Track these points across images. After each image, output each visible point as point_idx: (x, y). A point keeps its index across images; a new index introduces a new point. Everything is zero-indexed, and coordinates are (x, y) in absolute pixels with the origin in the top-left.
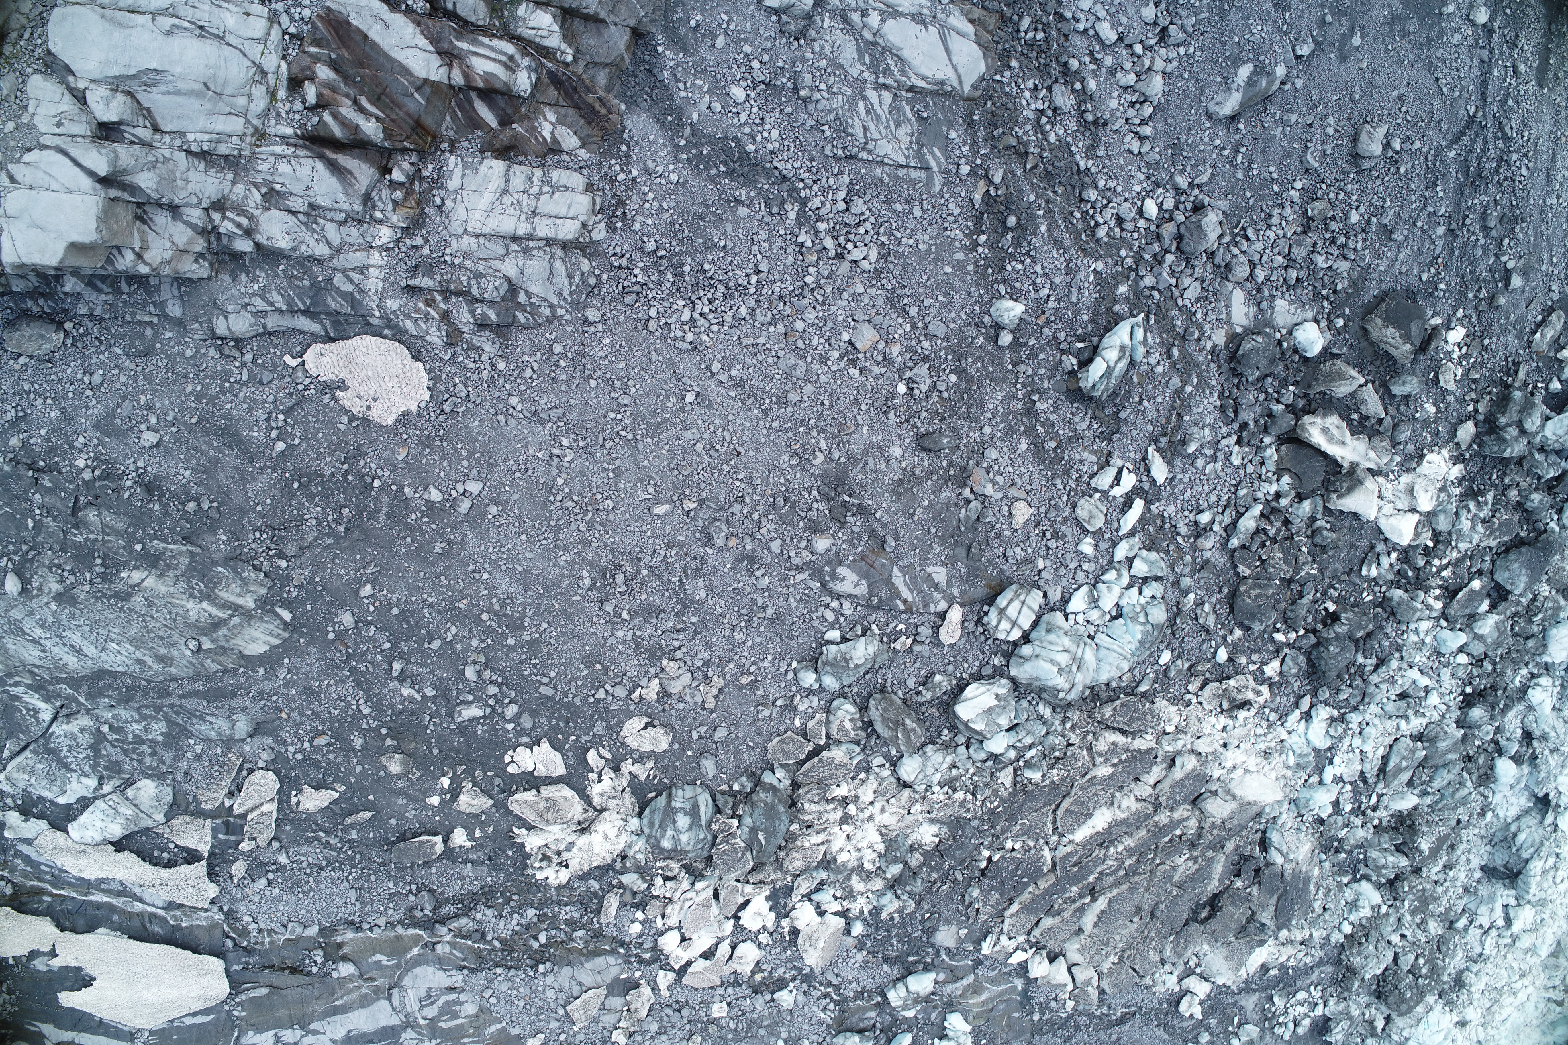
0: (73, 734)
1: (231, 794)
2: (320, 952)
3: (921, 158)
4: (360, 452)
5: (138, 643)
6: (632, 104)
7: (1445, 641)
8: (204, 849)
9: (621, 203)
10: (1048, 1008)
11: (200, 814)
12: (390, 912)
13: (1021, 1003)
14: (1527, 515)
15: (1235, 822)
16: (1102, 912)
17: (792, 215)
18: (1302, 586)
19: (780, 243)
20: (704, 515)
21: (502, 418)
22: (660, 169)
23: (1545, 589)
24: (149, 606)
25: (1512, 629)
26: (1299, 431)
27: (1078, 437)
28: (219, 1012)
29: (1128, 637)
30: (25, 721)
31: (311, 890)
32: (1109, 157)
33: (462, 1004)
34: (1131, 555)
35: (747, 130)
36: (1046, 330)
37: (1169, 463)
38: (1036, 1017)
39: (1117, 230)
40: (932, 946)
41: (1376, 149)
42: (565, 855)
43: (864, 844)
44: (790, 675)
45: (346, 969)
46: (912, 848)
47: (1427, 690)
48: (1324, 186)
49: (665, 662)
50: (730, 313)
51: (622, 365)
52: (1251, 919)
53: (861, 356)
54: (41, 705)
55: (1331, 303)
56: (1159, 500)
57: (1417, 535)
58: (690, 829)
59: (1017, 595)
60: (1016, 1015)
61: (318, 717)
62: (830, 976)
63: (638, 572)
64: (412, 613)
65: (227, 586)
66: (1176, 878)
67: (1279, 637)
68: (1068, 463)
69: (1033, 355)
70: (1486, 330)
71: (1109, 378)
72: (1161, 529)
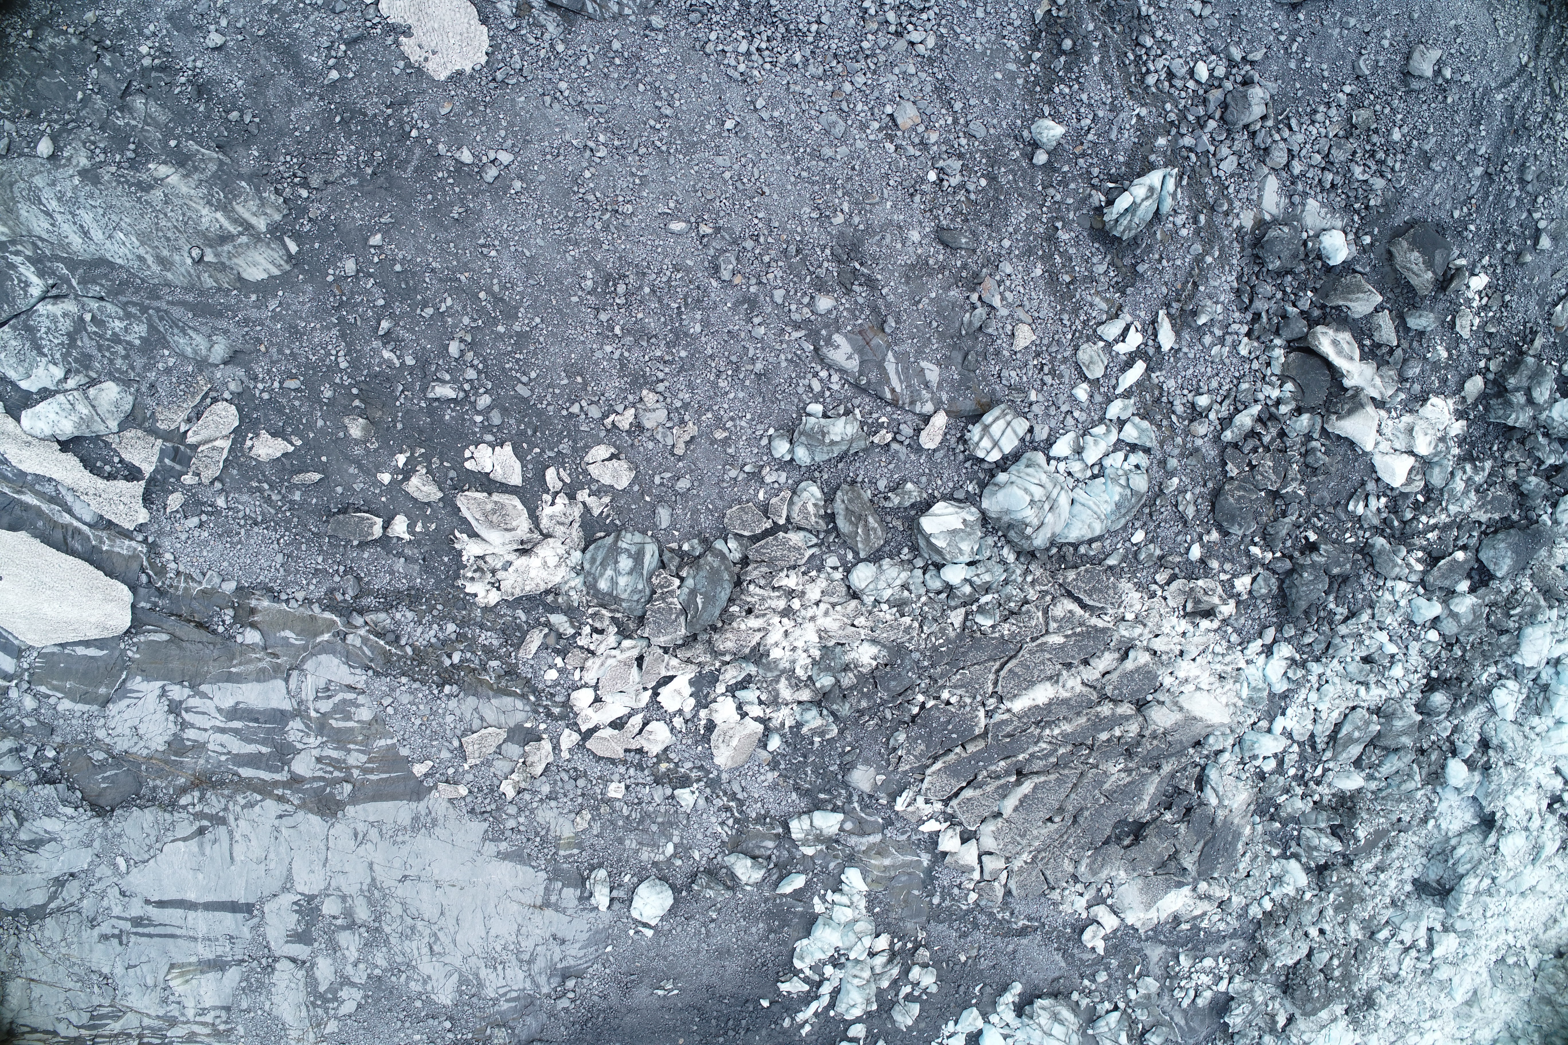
0: (55, 316)
1: (189, 420)
2: (231, 612)
4: (406, 101)
5: (144, 238)
7: (1419, 608)
8: (148, 469)
10: (950, 895)
11: (153, 432)
12: (312, 587)
13: (924, 882)
14: (1522, 498)
15: (1177, 736)
16: (1026, 796)
18: (1287, 505)
20: (717, 243)
21: (548, 99)
23: (1527, 585)
24: (166, 203)
25: (1488, 619)
26: (1310, 339)
27: (1092, 279)
28: (113, 649)
29: (1106, 497)
30: (14, 291)
31: (240, 542)
32: (1171, 10)
33: (358, 706)
34: (1123, 417)
36: (1081, 161)
37: (1178, 334)
38: (936, 900)
39: (1166, 83)
40: (846, 785)
41: (1427, 72)
42: (500, 575)
43: (800, 644)
44: (764, 442)
45: (252, 637)
46: (846, 668)
47: (1393, 659)
48: (1372, 97)
49: (645, 392)
50: (785, 56)
51: (671, 77)
52: (1174, 857)
53: (899, 133)
54: (34, 279)
55: (1362, 218)
56: (1161, 370)
57: (1409, 481)
58: (630, 573)
59: (1004, 414)
60: (916, 892)
61: (295, 359)
62: (736, 788)
63: (641, 288)
64: (414, 274)
65: (246, 201)
66: (1106, 786)
67: (1255, 550)
68: (1078, 302)
69: (1064, 183)
70: (1509, 286)
71: (1133, 215)
72: (1158, 401)
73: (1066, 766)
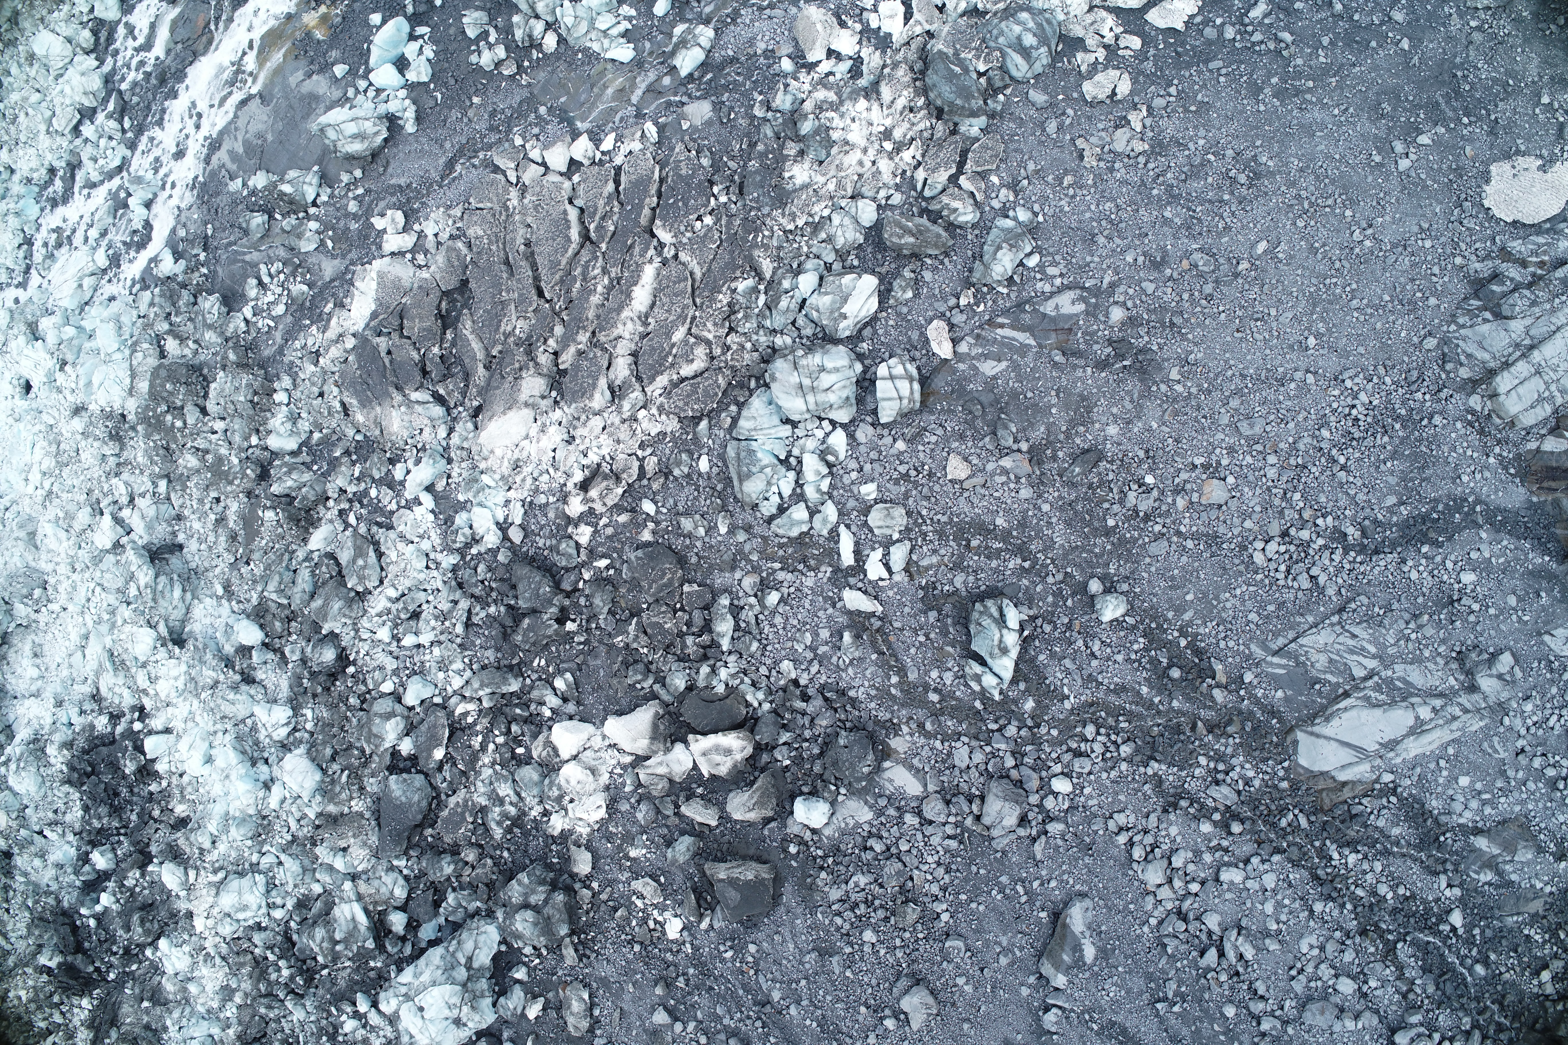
3: (1289, 655)
6: (1531, 506)
7: (423, 688)
9: (1481, 432)
10: (536, 125)
13: (566, 112)
14: (440, 852)
15: (507, 385)
16: (569, 228)
17: (1350, 530)
18: (618, 620)
19: (1341, 503)
20: (1225, 268)
22: (1478, 476)
26: (748, 733)
27: (958, 566)
32: (1137, 791)
34: (817, 518)
35: (1438, 559)
36: (1066, 620)
37: (850, 613)
38: (543, 110)
39: (1074, 745)
40: (703, 98)
41: (906, 1004)
43: (854, 126)
44: (1037, 207)
46: (802, 152)
47: (397, 638)
48: (921, 936)
49: (1147, 147)
50: (1333, 424)
51: (1379, 325)
53: (1204, 476)
55: (816, 857)
56: (829, 579)
57: (548, 745)
58: (1019, 38)
59: (910, 401)
60: (563, 100)
62: (777, 12)
63: (1232, 193)
64: (1361, 51)
66: (513, 307)
67: (605, 562)
68: (948, 540)
69: (1058, 594)
70: (646, 958)
71: (995, 620)
72: (804, 561)
73: (562, 281)
